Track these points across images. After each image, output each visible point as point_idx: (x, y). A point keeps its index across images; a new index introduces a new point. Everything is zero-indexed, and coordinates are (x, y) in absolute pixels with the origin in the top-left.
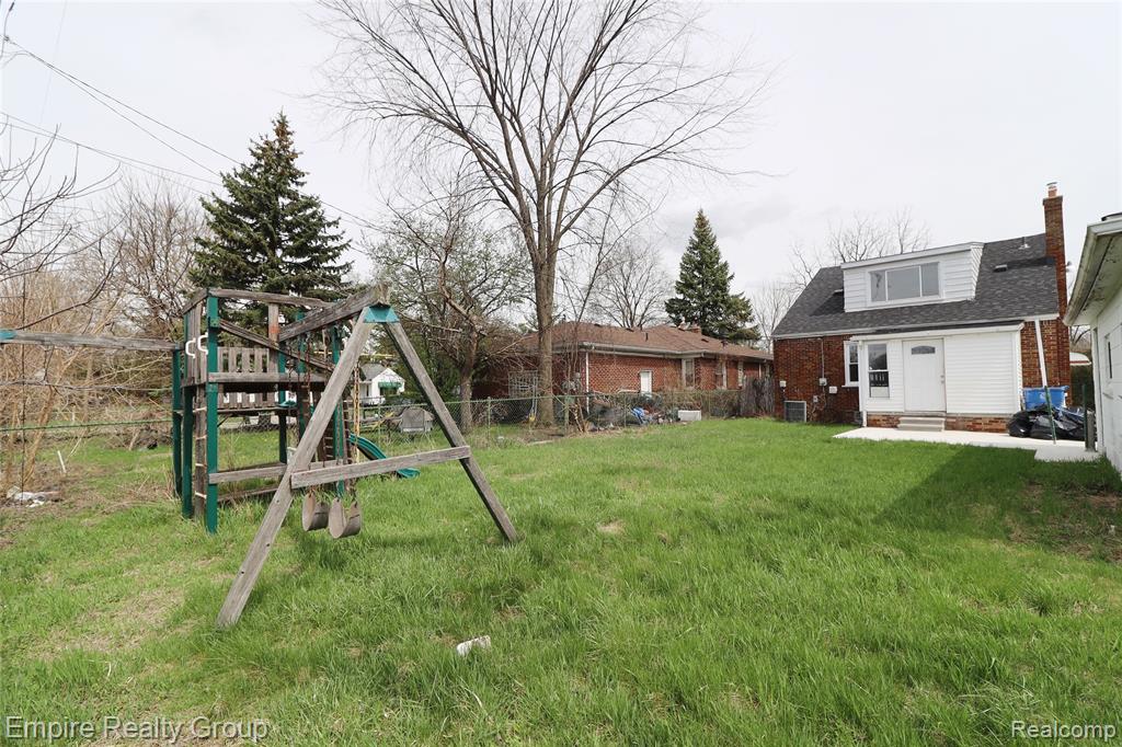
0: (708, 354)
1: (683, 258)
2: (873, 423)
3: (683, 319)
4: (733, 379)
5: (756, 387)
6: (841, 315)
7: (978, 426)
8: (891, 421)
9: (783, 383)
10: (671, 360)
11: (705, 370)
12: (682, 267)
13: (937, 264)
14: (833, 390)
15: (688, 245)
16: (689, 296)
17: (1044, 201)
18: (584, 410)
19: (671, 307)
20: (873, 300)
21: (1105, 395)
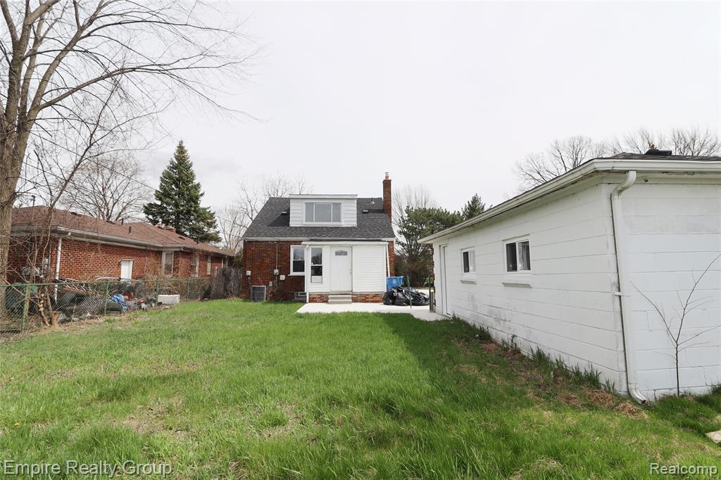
0: (188, 249)
1: (163, 173)
2: (312, 300)
3: (161, 220)
4: (203, 269)
5: (225, 276)
6: (288, 228)
7: (367, 300)
8: (323, 298)
9: (249, 273)
10: (152, 251)
11: (183, 262)
12: (162, 180)
13: (340, 203)
14: (283, 277)
15: (168, 164)
16: (167, 203)
17: (383, 182)
18: (52, 300)
19: (148, 209)
20: (306, 221)
21: (463, 282)
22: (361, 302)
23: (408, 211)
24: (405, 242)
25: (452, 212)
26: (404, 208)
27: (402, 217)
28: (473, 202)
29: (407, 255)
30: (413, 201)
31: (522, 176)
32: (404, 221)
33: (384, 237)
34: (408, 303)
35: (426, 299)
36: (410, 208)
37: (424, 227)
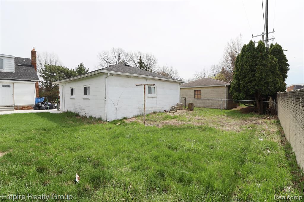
7: (24, 108)
13: (3, 59)
17: (31, 51)
21: (71, 99)
22: (20, 109)
23: (45, 66)
24: (43, 80)
25: (70, 69)
26: (43, 64)
27: (42, 68)
28: (80, 66)
29: (45, 87)
30: (49, 60)
31: (101, 59)
32: (43, 70)
33: (33, 79)
34: (47, 108)
35: (56, 107)
36: (47, 64)
37: (55, 75)
